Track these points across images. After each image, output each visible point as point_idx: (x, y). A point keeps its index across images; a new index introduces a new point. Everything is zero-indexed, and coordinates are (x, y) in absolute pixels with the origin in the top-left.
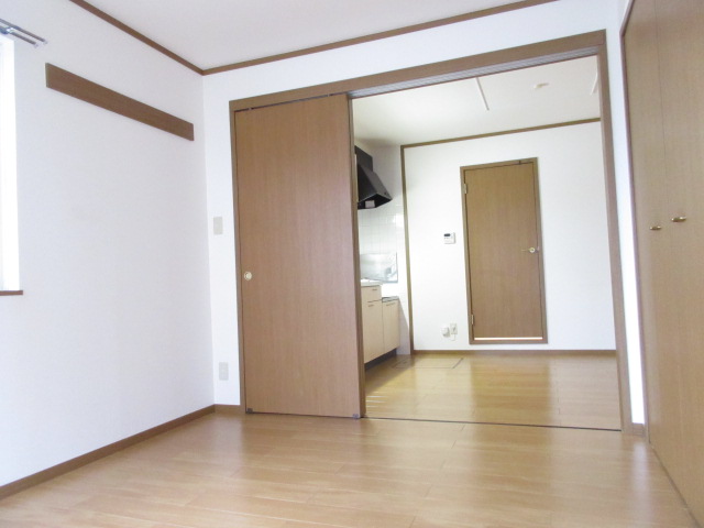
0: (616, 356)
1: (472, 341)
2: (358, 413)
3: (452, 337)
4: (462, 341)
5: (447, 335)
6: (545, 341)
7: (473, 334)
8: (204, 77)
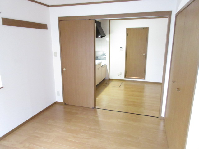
0: (161, 84)
1: (125, 77)
2: (94, 107)
3: (120, 76)
4: (122, 77)
5: (119, 75)
6: (144, 79)
7: (126, 76)
8: (50, 8)
